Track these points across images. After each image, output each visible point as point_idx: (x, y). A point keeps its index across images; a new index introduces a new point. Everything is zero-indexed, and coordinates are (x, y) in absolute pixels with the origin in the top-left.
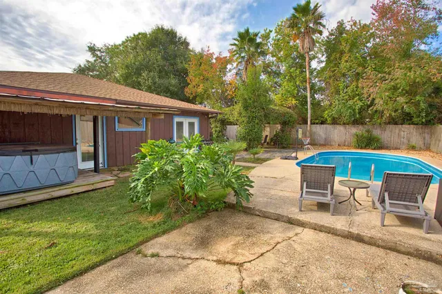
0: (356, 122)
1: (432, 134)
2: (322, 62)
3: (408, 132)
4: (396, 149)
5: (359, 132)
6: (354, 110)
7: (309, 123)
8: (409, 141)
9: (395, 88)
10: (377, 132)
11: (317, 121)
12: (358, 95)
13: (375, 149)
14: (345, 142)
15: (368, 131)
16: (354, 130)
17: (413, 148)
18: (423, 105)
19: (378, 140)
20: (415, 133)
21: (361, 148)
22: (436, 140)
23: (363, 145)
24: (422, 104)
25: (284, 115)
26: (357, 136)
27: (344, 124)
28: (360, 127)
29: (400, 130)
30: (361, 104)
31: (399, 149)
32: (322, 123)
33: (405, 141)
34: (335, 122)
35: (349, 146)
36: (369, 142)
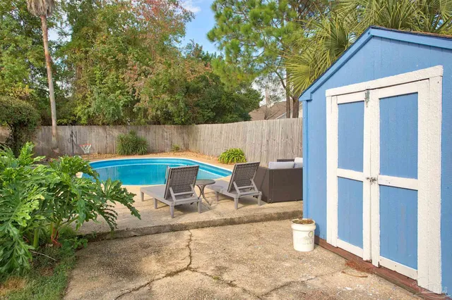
0: (118, 122)
1: (189, 134)
2: (66, 35)
3: (169, 133)
4: (162, 152)
5: (123, 135)
6: (117, 106)
7: (54, 123)
8: (172, 142)
9: (157, 84)
10: (141, 134)
11: (65, 121)
12: (120, 88)
13: (142, 154)
14: (106, 148)
15: (133, 133)
16: (116, 132)
17: (178, 149)
18: (182, 105)
19: (144, 143)
20: (176, 134)
21: (128, 154)
22: (193, 141)
23: (130, 151)
24: (181, 103)
25: (19, 110)
26: (122, 139)
27: (103, 124)
28: (123, 128)
29: (163, 131)
30: (125, 100)
31: (164, 152)
32: (74, 123)
33: (169, 143)
34: (91, 122)
35: (112, 153)
36: (135, 146)
